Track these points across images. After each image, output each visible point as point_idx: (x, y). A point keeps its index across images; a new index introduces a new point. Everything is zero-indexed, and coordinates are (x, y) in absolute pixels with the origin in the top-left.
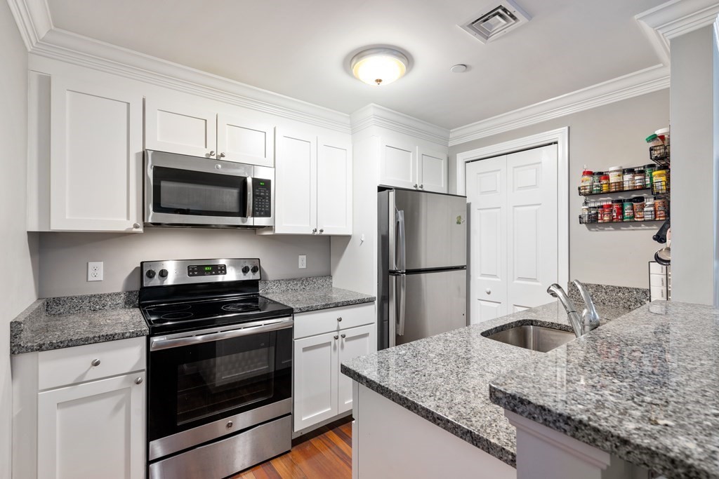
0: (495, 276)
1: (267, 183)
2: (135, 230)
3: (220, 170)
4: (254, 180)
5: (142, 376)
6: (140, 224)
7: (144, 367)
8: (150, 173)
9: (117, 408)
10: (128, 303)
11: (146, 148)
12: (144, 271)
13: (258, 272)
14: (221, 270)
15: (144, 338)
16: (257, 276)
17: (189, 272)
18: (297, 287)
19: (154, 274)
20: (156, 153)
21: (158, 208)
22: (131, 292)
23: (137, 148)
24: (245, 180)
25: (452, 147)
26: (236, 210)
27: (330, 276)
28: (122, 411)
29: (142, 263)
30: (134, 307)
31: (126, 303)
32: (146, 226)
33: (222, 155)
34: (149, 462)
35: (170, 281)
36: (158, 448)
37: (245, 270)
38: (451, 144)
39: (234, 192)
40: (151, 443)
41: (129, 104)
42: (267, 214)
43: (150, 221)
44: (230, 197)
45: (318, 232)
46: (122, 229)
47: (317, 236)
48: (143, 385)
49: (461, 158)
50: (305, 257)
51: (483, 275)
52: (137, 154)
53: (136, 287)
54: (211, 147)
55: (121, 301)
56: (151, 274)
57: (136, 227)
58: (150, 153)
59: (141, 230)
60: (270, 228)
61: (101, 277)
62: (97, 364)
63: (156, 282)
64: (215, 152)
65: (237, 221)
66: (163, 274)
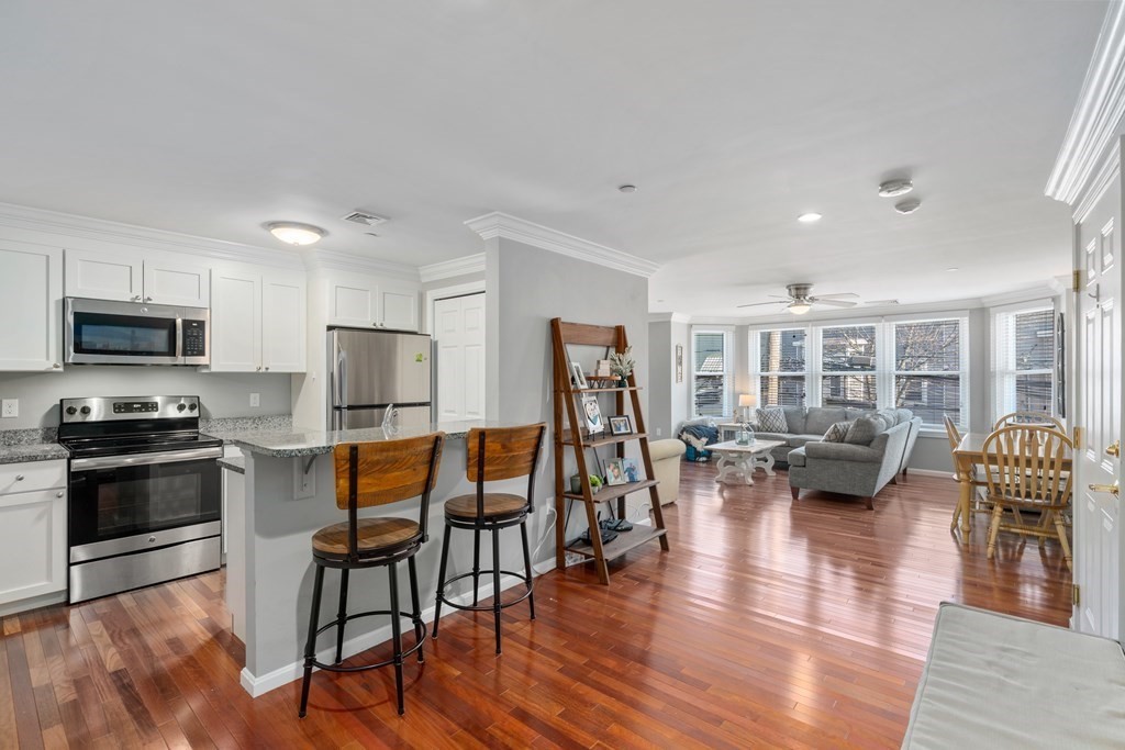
0: (453, 412)
1: (201, 324)
2: (55, 369)
3: (145, 312)
4: (184, 321)
5: (64, 492)
6: (60, 364)
7: (65, 484)
8: (70, 319)
9: (39, 518)
10: (46, 438)
11: (67, 295)
12: (63, 407)
13: (197, 410)
14: (152, 408)
15: (65, 461)
16: (195, 413)
17: (115, 408)
18: (248, 426)
19: (75, 410)
20: (76, 299)
21: (79, 349)
22: (49, 429)
23: (57, 296)
24: (174, 322)
25: (426, 283)
26: (166, 350)
27: (290, 415)
28: (44, 522)
29: (61, 401)
30: (53, 442)
31: (43, 439)
32: (66, 365)
33: (149, 299)
34: (70, 565)
35: (94, 416)
36: (80, 553)
37: (181, 408)
38: (424, 280)
39: (163, 334)
40: (72, 548)
41: (48, 257)
42: (202, 353)
43: (70, 361)
44: (159, 338)
45: (263, 370)
46: (42, 369)
47: (263, 373)
48: (64, 501)
49: (430, 295)
50: (258, 395)
51: (446, 411)
52: (57, 301)
53: (55, 423)
54: (137, 292)
55: (38, 437)
56: (71, 411)
57: (56, 366)
58: (70, 301)
59: (61, 369)
60: (206, 366)
61: (15, 413)
62: (21, 479)
63: (77, 418)
64: (141, 296)
65: (167, 360)
66: (86, 411)
